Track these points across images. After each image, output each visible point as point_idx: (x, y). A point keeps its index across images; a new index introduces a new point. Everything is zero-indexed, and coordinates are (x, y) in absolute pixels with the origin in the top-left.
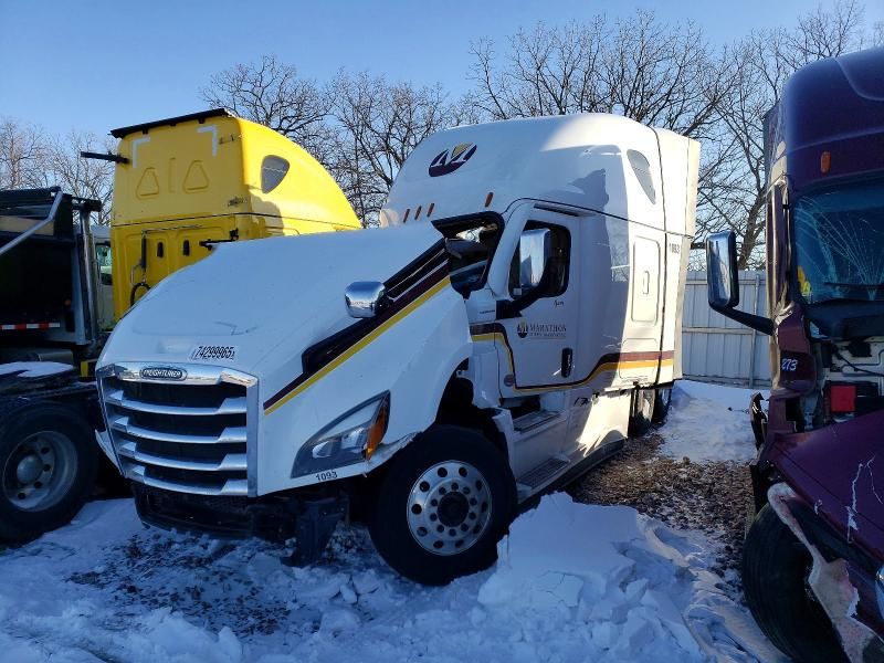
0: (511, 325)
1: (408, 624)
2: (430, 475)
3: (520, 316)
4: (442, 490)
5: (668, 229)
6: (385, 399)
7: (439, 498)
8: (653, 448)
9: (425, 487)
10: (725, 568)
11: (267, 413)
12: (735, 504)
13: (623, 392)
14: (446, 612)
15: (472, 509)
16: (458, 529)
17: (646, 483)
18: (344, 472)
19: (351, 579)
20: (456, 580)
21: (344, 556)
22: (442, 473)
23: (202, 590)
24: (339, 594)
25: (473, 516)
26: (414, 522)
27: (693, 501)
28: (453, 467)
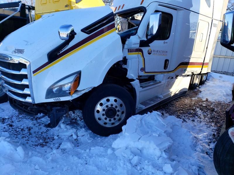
0: (145, 50)
1: (88, 151)
2: (103, 101)
3: (149, 46)
4: (107, 106)
5: (214, 18)
6: (79, 73)
7: (106, 109)
8: (196, 94)
9: (101, 105)
10: (210, 142)
11: (34, 75)
12: (221, 117)
13: (188, 76)
14: (102, 148)
15: (118, 113)
16: (112, 119)
17: (190, 106)
18: (63, 99)
19: (77, 131)
20: (111, 135)
21: (79, 122)
22: (108, 100)
23: (32, 128)
24: (72, 135)
25: (118, 115)
26: (97, 116)
27: (206, 114)
28: (112, 99)
